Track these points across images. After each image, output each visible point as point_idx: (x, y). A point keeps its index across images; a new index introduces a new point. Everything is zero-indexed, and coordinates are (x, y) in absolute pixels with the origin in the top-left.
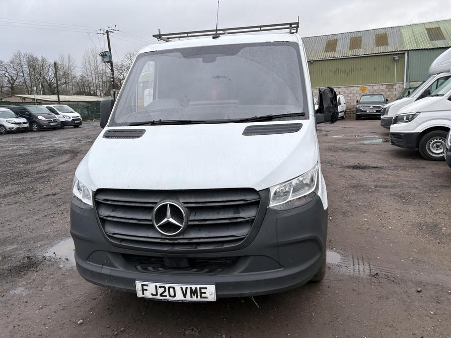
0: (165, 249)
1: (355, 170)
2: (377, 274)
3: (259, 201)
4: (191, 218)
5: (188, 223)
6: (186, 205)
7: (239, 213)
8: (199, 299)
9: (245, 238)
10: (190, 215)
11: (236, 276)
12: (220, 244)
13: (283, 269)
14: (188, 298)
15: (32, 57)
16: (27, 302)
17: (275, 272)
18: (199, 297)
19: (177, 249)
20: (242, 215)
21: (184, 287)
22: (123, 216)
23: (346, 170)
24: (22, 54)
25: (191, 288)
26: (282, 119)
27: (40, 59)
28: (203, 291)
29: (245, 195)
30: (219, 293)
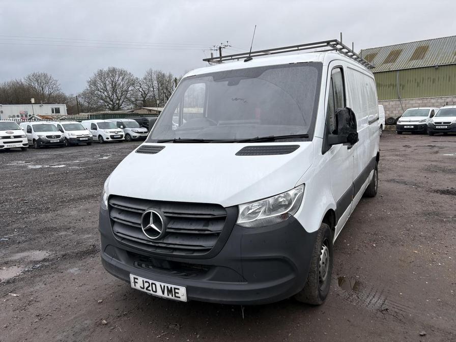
0: (150, 250)
1: (443, 195)
2: (387, 309)
3: (225, 217)
4: (169, 226)
5: (166, 230)
6: (165, 214)
7: (208, 226)
8: (174, 298)
9: (211, 249)
10: (168, 224)
11: (204, 283)
12: (192, 252)
13: (246, 283)
14: (166, 295)
15: (161, 73)
16: (74, 280)
17: (239, 284)
18: (174, 295)
19: (158, 251)
20: (209, 228)
21: (163, 284)
22: (123, 218)
23: (432, 194)
24: (153, 71)
25: (167, 287)
26: (283, 140)
27: (167, 74)
28: (177, 291)
29: (214, 210)
30: (189, 295)
